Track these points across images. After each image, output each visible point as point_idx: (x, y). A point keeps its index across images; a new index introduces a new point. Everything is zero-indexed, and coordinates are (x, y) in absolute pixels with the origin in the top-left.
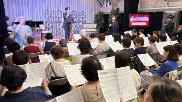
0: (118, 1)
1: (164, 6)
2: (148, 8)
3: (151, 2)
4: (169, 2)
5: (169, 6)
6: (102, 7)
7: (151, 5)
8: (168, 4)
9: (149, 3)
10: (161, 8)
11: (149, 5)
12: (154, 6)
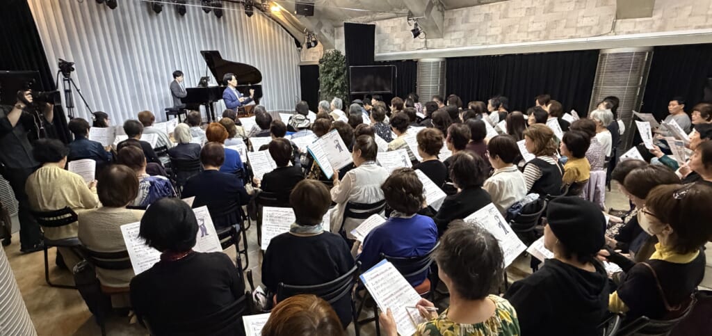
0: (334, 36)
1: (418, 48)
2: (392, 51)
3: (397, 39)
4: (428, 40)
5: (428, 49)
6: (302, 48)
7: (396, 45)
8: (426, 42)
9: (393, 42)
10: (415, 52)
11: (394, 45)
12: (402, 47)
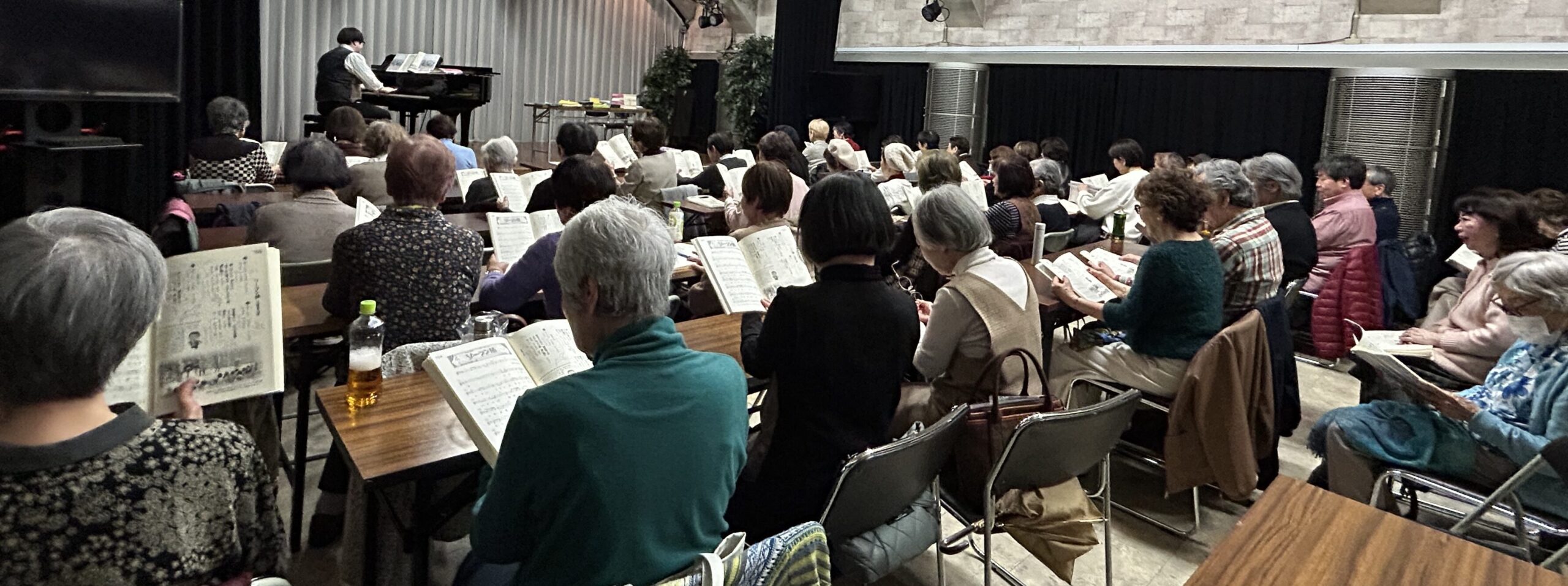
1: (931, 42)
2: (873, 45)
3: (885, 24)
4: (950, 29)
5: (949, 45)
7: (885, 33)
8: (946, 32)
9: (877, 28)
10: (923, 49)
11: (878, 34)
12: (894, 39)
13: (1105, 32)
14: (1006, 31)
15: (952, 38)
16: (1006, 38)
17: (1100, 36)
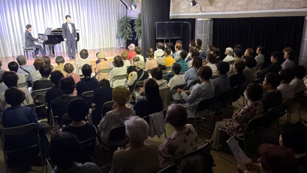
1: (196, 11)
5: (202, 12)
6: (128, 9)
8: (201, 8)
11: (182, 9)
12: (186, 11)
13: (245, 7)
14: (218, 7)
15: (203, 10)
16: (217, 10)
17: (244, 8)
